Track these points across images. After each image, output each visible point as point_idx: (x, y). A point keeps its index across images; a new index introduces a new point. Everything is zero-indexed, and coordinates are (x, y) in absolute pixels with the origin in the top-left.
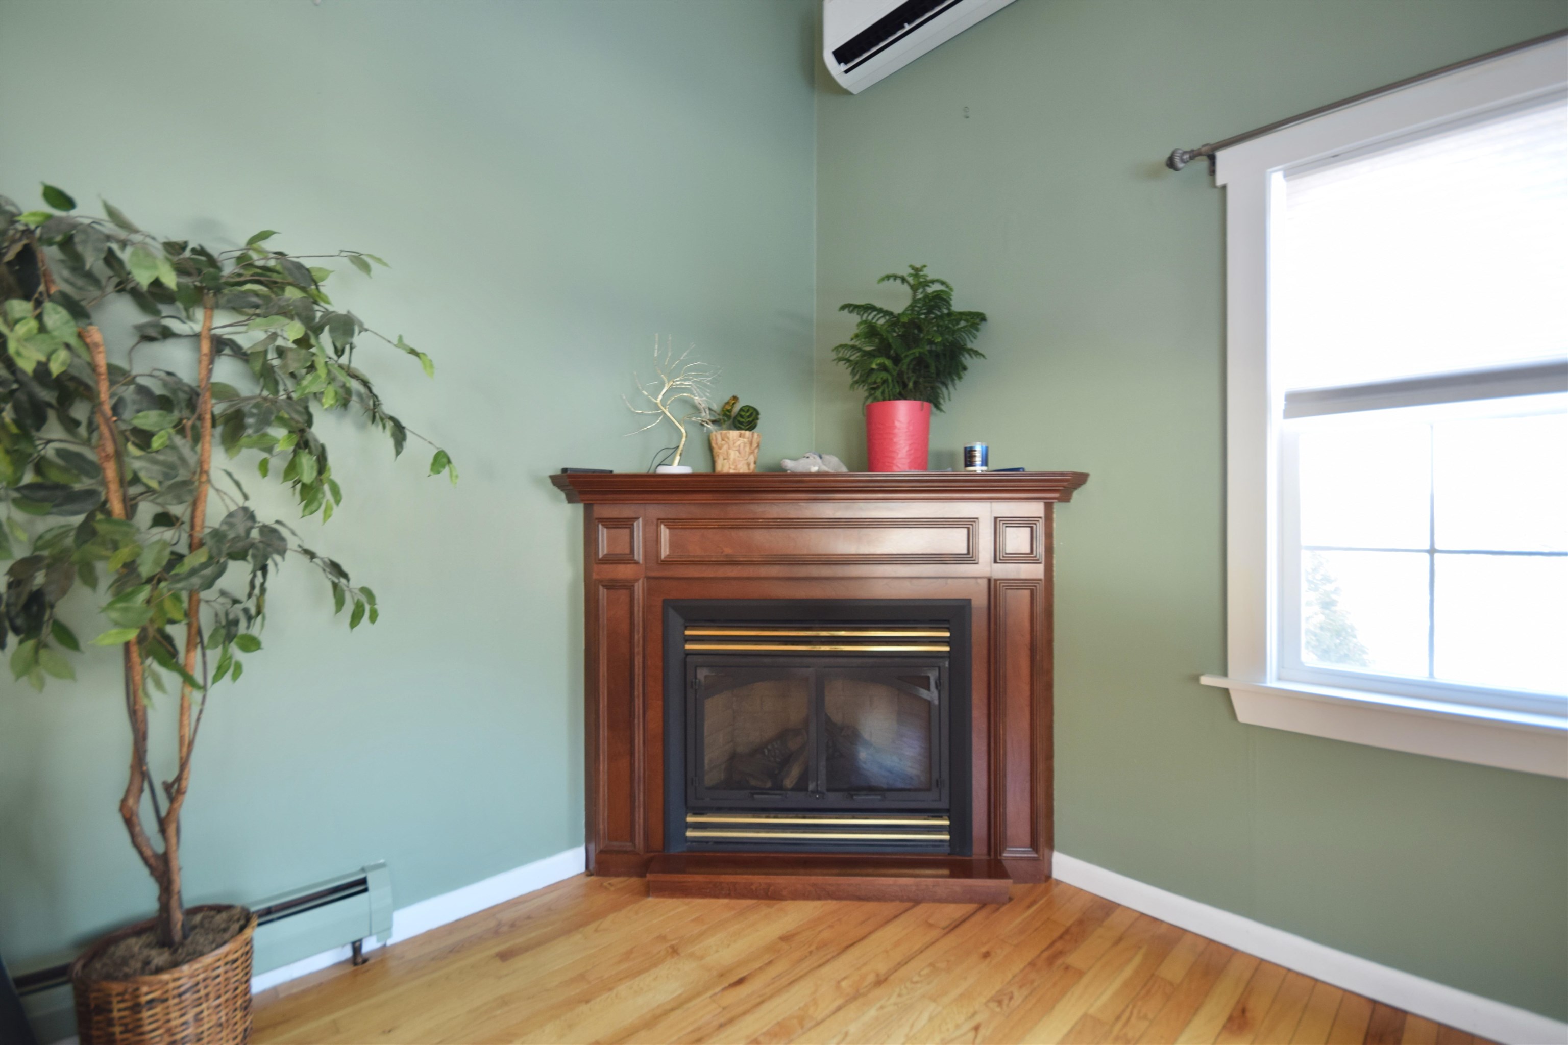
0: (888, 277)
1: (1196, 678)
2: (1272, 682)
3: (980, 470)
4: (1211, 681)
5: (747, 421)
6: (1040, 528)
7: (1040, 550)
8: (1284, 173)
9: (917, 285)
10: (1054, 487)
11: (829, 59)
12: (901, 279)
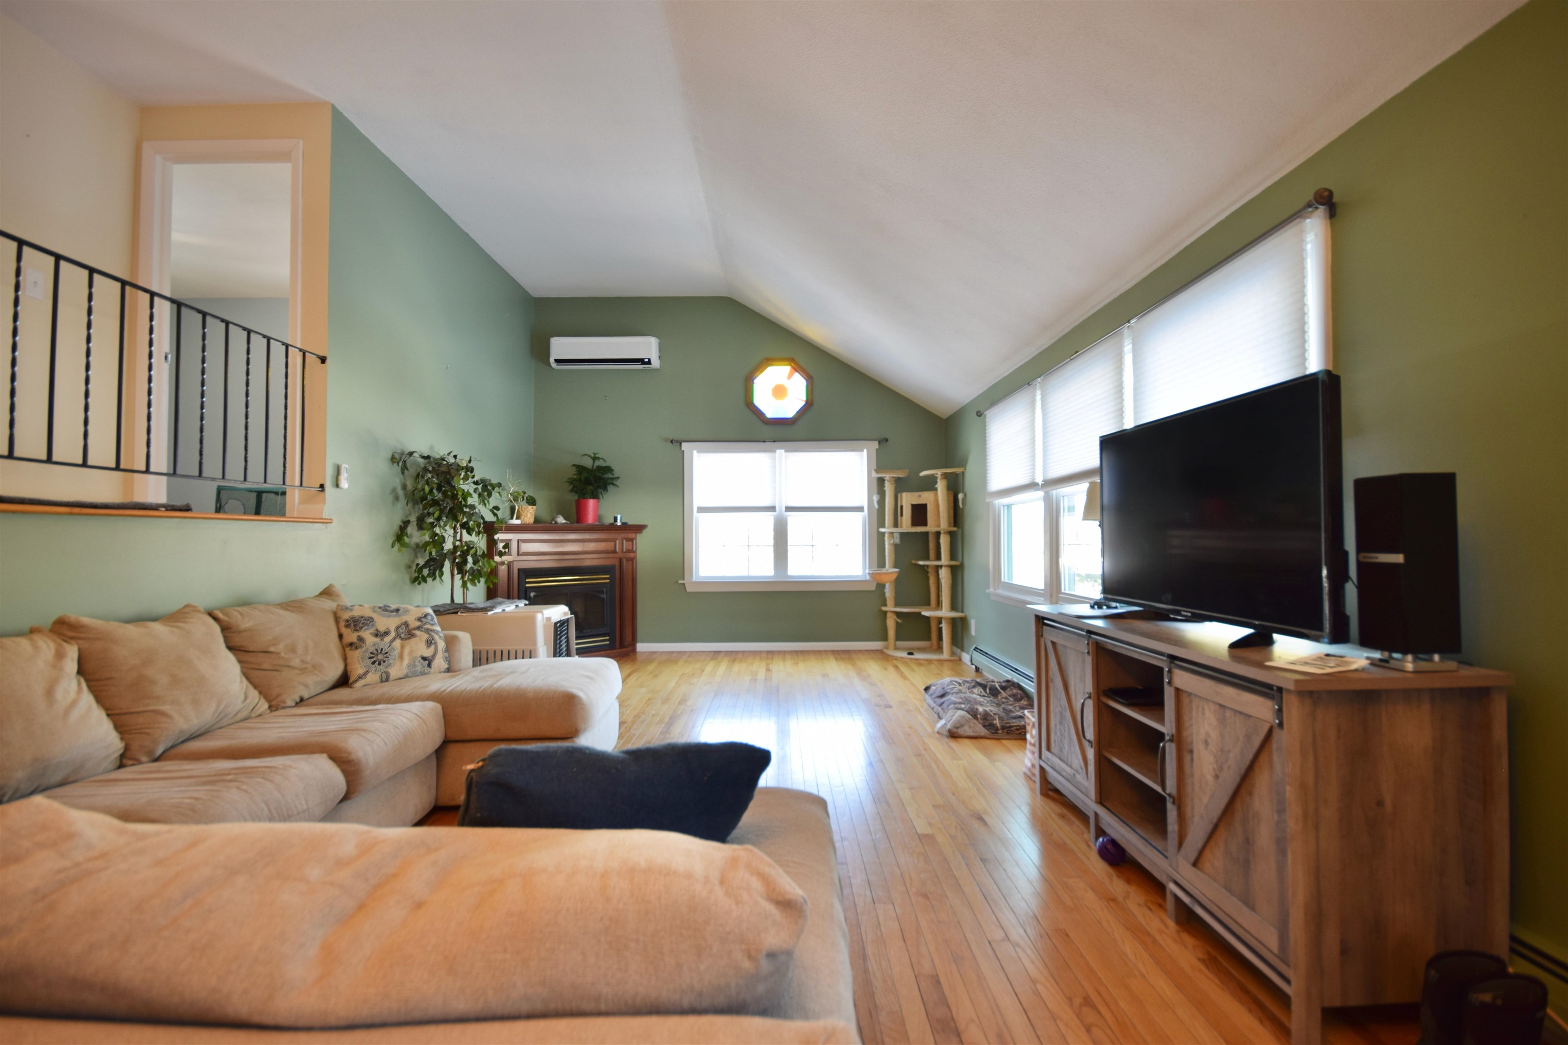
0: (585, 455)
1: (677, 582)
2: (694, 580)
3: (619, 523)
4: (680, 582)
5: (532, 502)
6: (634, 541)
7: (634, 549)
8: (698, 452)
9: (595, 459)
10: (640, 528)
11: (552, 360)
12: (589, 456)
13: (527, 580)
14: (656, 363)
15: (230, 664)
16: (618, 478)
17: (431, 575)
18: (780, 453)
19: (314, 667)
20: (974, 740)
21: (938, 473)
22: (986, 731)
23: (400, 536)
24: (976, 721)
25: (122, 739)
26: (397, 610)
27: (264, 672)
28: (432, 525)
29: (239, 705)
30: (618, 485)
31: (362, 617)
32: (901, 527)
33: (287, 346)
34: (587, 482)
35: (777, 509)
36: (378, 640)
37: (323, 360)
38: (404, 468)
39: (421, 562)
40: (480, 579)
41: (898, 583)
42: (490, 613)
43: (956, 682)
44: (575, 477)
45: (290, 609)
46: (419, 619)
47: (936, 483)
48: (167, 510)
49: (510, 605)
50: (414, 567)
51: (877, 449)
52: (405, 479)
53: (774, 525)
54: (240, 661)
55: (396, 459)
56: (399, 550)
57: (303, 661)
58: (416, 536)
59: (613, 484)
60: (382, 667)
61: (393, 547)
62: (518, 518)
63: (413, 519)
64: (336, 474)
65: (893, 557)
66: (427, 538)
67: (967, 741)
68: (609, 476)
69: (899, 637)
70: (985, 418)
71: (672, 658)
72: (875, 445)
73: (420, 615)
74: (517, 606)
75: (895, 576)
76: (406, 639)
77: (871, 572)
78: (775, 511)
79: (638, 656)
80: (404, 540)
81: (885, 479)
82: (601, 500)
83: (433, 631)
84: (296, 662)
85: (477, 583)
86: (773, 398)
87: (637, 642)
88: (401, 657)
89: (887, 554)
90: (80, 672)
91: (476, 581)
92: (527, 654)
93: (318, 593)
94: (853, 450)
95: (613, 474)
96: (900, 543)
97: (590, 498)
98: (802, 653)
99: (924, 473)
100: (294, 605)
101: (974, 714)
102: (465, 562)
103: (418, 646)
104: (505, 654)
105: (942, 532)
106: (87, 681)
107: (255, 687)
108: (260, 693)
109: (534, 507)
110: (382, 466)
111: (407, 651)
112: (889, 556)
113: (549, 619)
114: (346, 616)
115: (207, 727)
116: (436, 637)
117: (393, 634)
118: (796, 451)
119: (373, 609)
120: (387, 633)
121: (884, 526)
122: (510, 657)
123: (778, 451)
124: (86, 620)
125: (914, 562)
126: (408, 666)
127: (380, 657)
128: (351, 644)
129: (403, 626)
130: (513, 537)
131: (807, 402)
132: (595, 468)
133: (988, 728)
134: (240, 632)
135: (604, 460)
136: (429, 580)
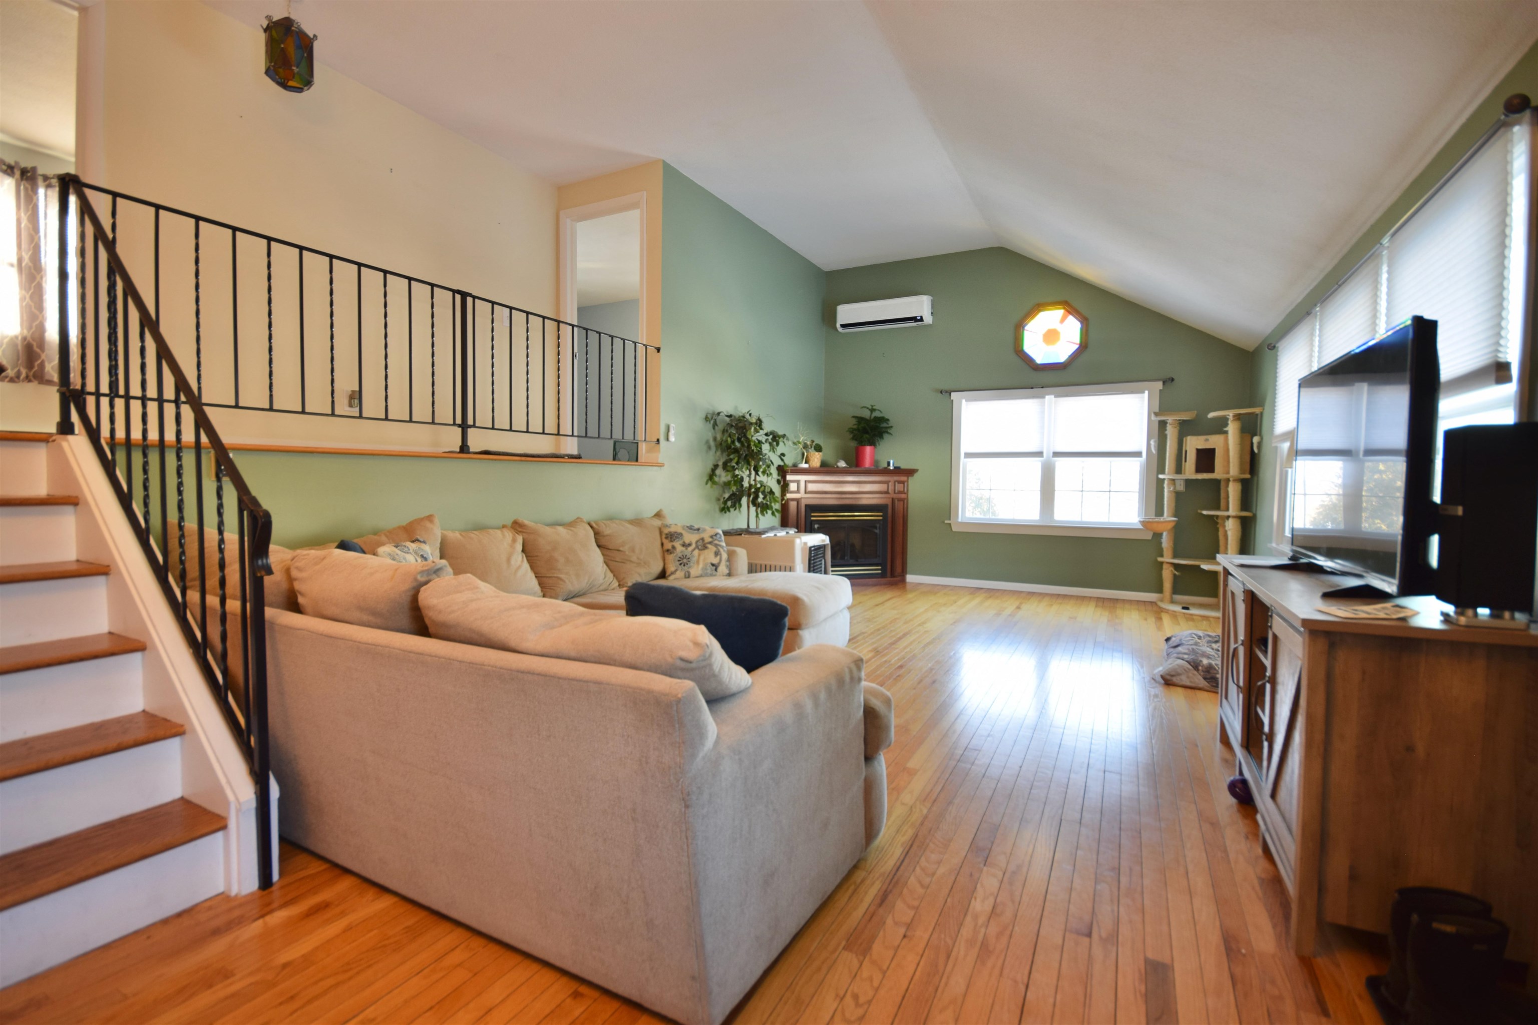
0: (863, 407)
1: (943, 522)
2: (960, 520)
3: (891, 468)
4: (946, 522)
5: (818, 449)
6: (906, 484)
7: (906, 490)
8: (966, 401)
9: (872, 410)
10: (910, 472)
11: (838, 326)
12: (868, 408)
13: (812, 514)
14: (928, 319)
15: (597, 556)
16: (892, 427)
17: (733, 506)
18: (1049, 398)
19: (645, 563)
20: (1189, 691)
21: (1230, 414)
22: (1206, 683)
23: (711, 476)
24: (1196, 672)
25: (542, 591)
26: (698, 529)
27: (617, 563)
28: (734, 469)
29: (601, 581)
30: (891, 433)
31: (675, 533)
32: (1184, 474)
33: (635, 343)
34: (865, 431)
35: (1045, 454)
36: (684, 549)
37: (658, 350)
38: (715, 424)
39: (727, 496)
40: (768, 511)
41: (1178, 531)
42: (763, 536)
43: (1195, 634)
44: (855, 427)
45: (634, 524)
46: (712, 537)
47: (1226, 425)
48: (569, 458)
49: (781, 531)
50: (722, 500)
51: (1160, 390)
52: (715, 433)
53: (1042, 469)
54: (603, 555)
55: (708, 418)
56: (711, 487)
57: (638, 558)
58: (723, 476)
59: (888, 433)
60: (686, 568)
61: (707, 484)
62: (806, 463)
63: (720, 463)
64: (667, 431)
65: (1173, 505)
66: (729, 478)
67: (1180, 690)
68: (884, 425)
69: (1176, 590)
70: (1277, 351)
71: (934, 589)
72: (1159, 385)
73: (713, 534)
74: (787, 533)
75: (1173, 524)
76: (702, 550)
77: (1142, 520)
78: (1042, 457)
79: (907, 584)
80: (714, 479)
81: (1168, 421)
82: (878, 447)
83: (720, 545)
84: (634, 558)
85: (766, 514)
86: (1044, 345)
87: (906, 574)
88: (698, 562)
89: (1165, 502)
90: (523, 551)
91: (765, 512)
92: (788, 568)
93: (653, 515)
94: (1132, 393)
95: (888, 424)
96: (1184, 491)
97: (868, 445)
98: (1065, 596)
99: (1211, 415)
100: (637, 522)
101: (1195, 665)
102: (757, 497)
103: (709, 556)
104: (768, 568)
105: (1231, 479)
106: (526, 556)
107: (612, 571)
108: (614, 576)
109: (820, 453)
110: (699, 424)
111: (702, 558)
112: (1168, 505)
113: (805, 544)
114: (666, 531)
115: (583, 591)
116: (721, 550)
117: (694, 546)
118: (1067, 396)
119: (683, 527)
120: (690, 545)
121: (1163, 472)
122: (772, 569)
123: (1047, 397)
124: (526, 522)
125: (1199, 511)
126: (702, 569)
127: (685, 561)
128: (668, 550)
129: (701, 541)
130: (802, 478)
131: (1081, 345)
132: (872, 418)
133: (1208, 681)
134: (604, 536)
135: (881, 411)
136: (732, 510)
